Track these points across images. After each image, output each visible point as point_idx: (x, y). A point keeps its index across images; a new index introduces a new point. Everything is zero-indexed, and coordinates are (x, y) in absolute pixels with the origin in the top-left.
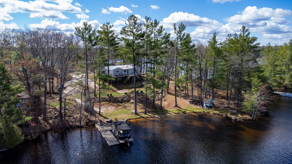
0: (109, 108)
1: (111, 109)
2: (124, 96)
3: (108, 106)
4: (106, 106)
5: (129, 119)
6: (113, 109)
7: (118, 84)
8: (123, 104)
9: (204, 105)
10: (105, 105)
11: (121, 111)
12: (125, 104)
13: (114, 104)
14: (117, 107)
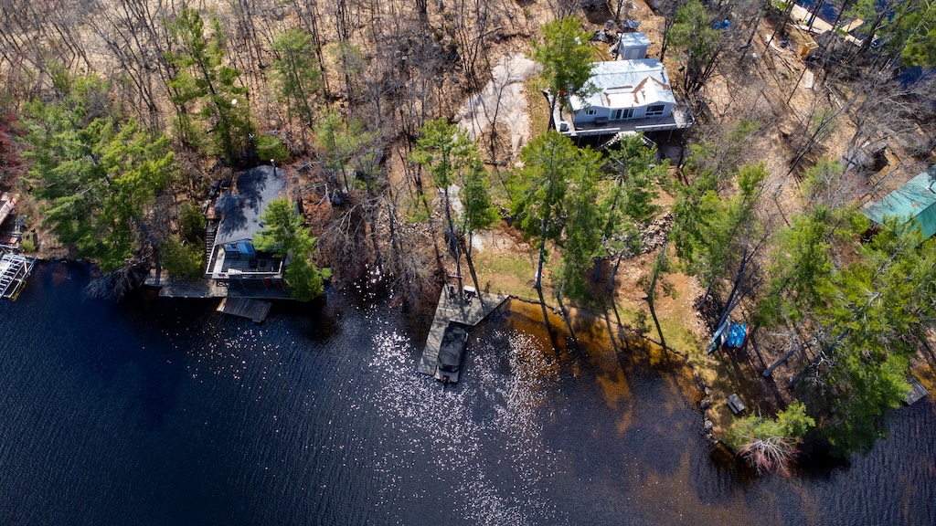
0: (500, 242)
1: (501, 246)
3: (500, 235)
5: (512, 297)
8: (534, 240)
9: (717, 334)
10: (496, 230)
11: (517, 263)
13: (516, 232)
14: (517, 243)
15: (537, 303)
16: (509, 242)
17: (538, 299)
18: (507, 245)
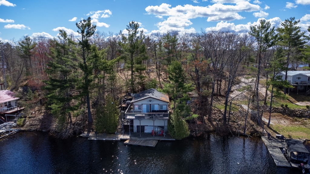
1: (284, 123)
2: (305, 109)
3: (280, 119)
4: (278, 118)
5: (307, 140)
6: (287, 123)
7: (298, 94)
8: (302, 120)
10: (276, 117)
11: (298, 128)
12: (305, 121)
13: (289, 117)
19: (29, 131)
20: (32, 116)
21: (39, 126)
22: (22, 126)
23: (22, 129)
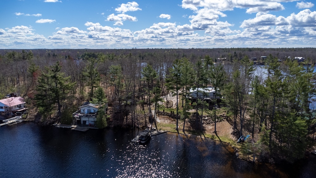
0: (166, 121)
5: (168, 132)
10: (165, 118)
11: (171, 125)
12: (179, 121)
14: (172, 122)
15: (176, 133)
16: (169, 121)
17: (177, 132)
18: (168, 122)
19: (29, 122)
20: (32, 113)
21: (34, 119)
22: (25, 119)
23: (25, 120)
